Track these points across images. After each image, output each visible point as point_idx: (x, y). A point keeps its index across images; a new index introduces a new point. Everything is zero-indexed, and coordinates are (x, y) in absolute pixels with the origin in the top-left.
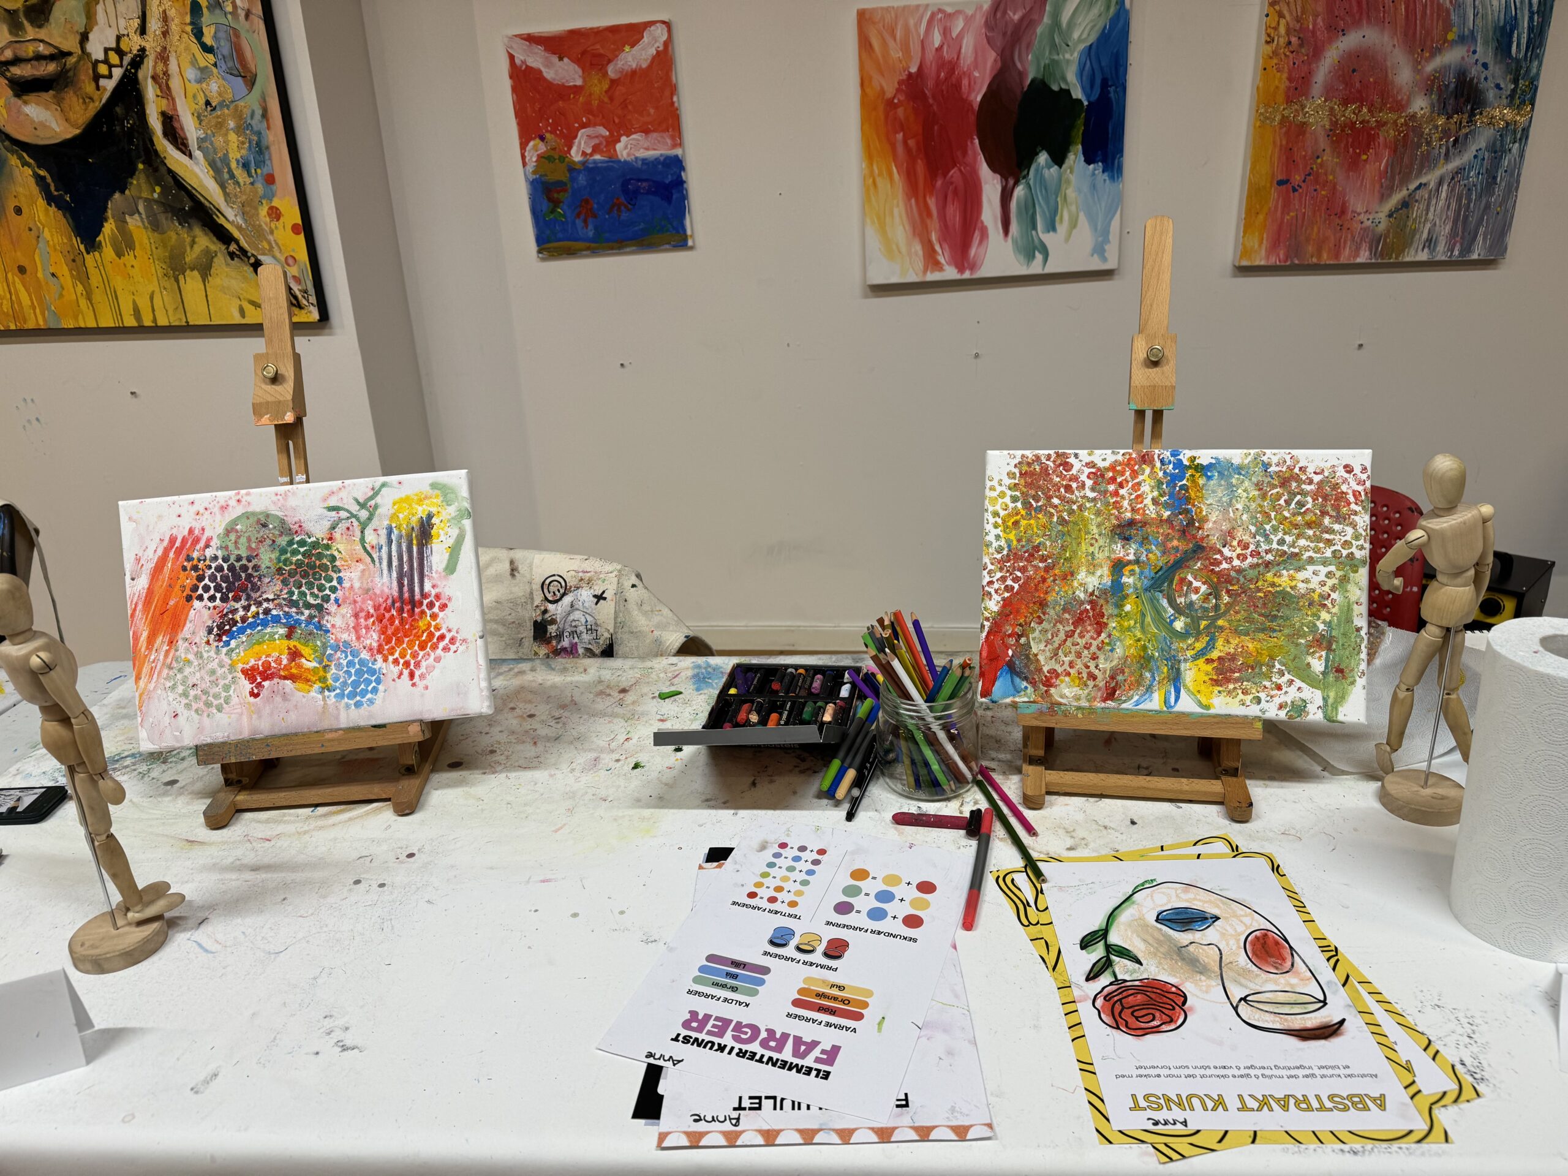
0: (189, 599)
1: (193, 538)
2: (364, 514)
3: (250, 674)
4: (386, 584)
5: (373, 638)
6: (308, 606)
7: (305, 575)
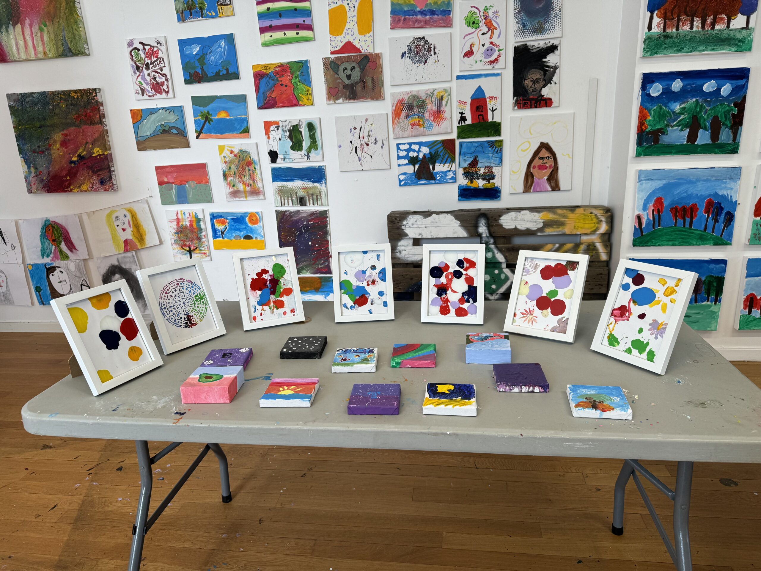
0: (402, 111)
1: (403, 99)
2: (432, 95)
3: (412, 125)
4: (435, 108)
5: (432, 118)
6: (422, 112)
7: (421, 106)
